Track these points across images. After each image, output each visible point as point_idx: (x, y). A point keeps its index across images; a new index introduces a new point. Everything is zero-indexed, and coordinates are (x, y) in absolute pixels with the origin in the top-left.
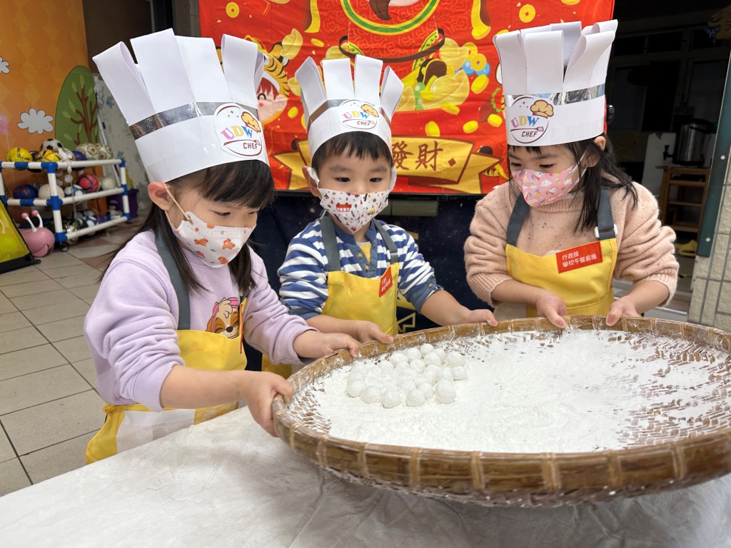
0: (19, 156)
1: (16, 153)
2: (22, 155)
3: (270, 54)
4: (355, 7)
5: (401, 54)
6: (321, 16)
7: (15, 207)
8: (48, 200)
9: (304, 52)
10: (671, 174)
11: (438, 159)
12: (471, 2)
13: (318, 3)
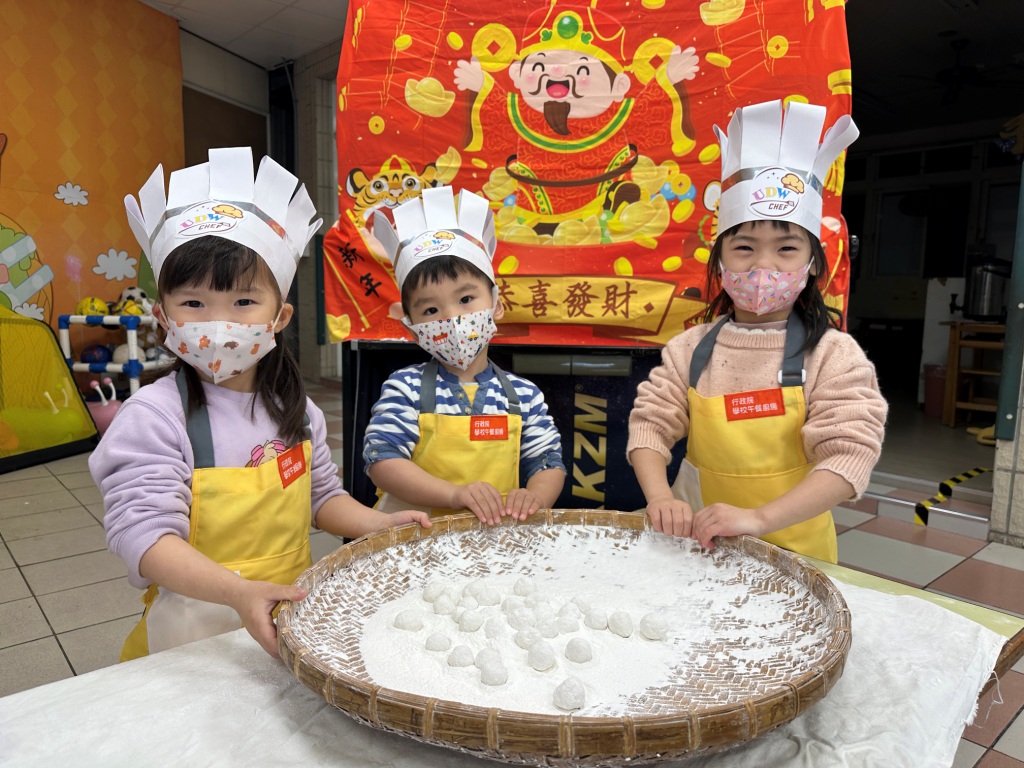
0: (93, 308)
1: (89, 305)
2: (96, 307)
3: (421, 177)
4: (525, 120)
5: (582, 176)
6: (484, 131)
7: (82, 374)
8: (125, 365)
9: (463, 175)
10: (961, 333)
11: (631, 304)
12: (671, 110)
13: (481, 116)
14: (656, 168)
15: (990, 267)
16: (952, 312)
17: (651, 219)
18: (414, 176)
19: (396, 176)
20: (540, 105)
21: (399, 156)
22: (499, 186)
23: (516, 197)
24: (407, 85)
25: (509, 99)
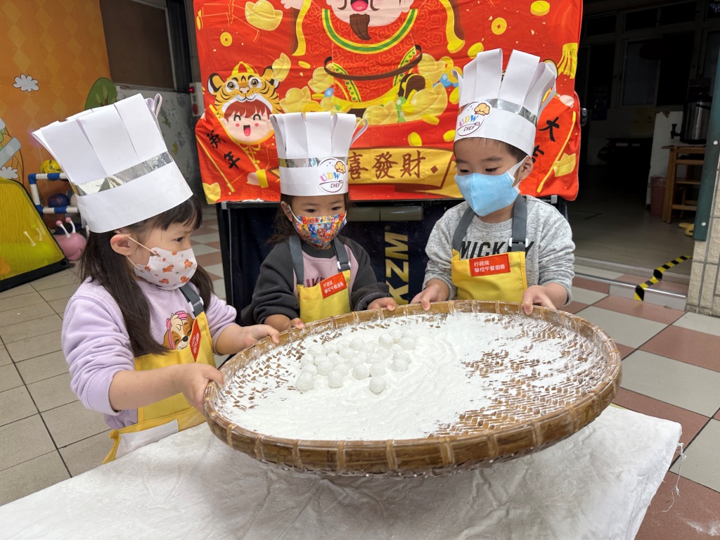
0: (51, 167)
1: (49, 165)
2: (54, 167)
3: (262, 78)
4: (337, 30)
5: (382, 71)
6: (306, 40)
7: (50, 215)
9: (292, 74)
10: (677, 154)
11: (421, 167)
12: (445, 18)
13: (303, 28)
14: (436, 63)
15: (701, 103)
16: (672, 137)
17: (434, 102)
18: (257, 77)
19: (243, 77)
20: (347, 18)
21: (244, 62)
22: (320, 81)
23: (333, 90)
24: (246, 6)
25: (323, 14)
